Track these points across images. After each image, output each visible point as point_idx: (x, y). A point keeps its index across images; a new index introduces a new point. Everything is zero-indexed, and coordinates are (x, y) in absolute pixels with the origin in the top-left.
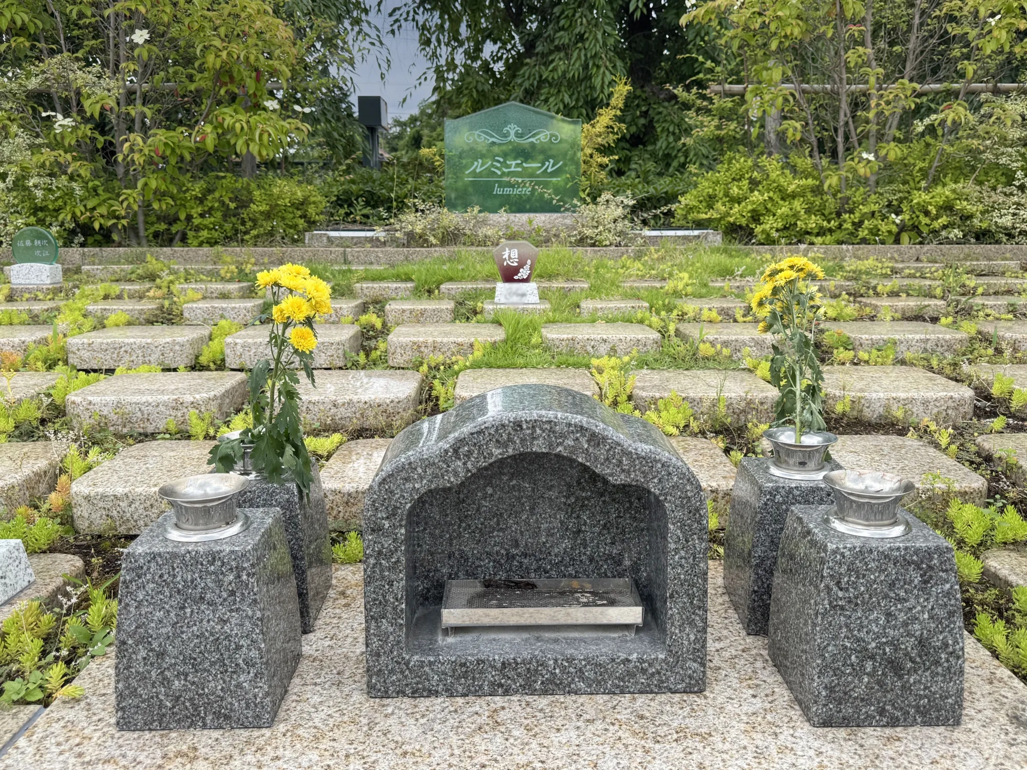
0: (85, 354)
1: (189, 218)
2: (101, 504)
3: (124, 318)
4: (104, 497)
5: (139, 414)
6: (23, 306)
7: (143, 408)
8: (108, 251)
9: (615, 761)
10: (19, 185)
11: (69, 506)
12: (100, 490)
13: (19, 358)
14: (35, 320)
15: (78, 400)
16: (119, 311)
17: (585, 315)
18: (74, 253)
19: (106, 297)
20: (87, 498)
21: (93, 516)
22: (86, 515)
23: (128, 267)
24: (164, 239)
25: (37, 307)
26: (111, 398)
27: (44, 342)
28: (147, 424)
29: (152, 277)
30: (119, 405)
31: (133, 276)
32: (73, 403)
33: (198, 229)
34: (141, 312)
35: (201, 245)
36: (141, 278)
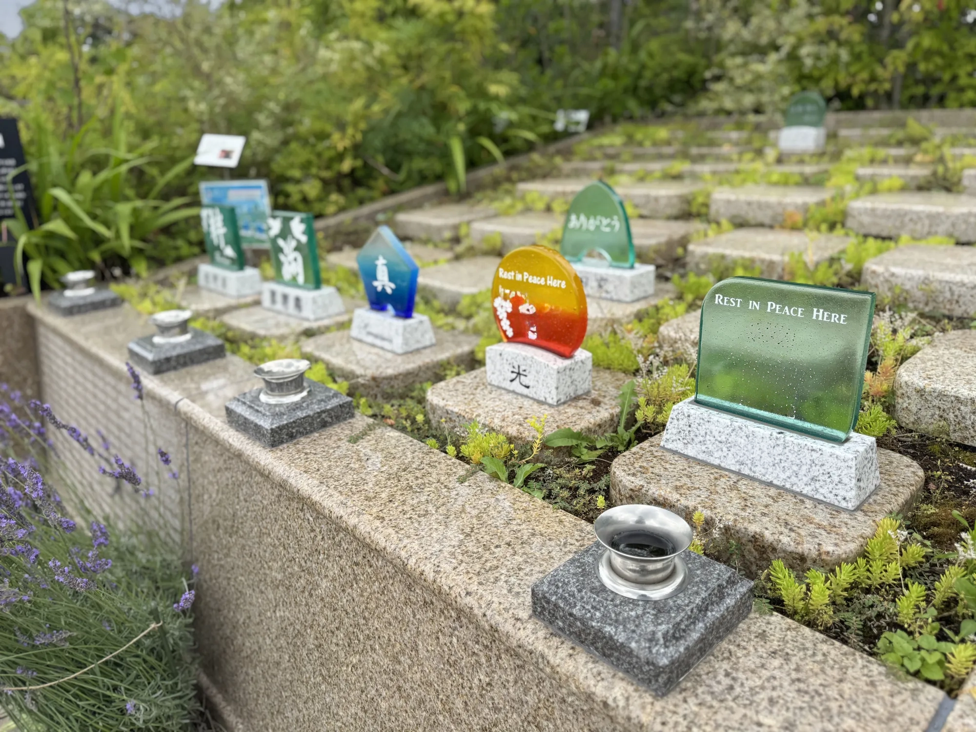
0: (866, 220)
2: (936, 402)
3: (897, 183)
4: (941, 395)
5: (948, 295)
6: (786, 169)
7: (954, 288)
8: (863, 116)
11: (892, 393)
12: (939, 387)
13: (799, 219)
14: (806, 182)
15: (880, 269)
16: (893, 175)
18: (831, 118)
19: (872, 161)
20: (921, 392)
21: (923, 413)
22: (914, 409)
23: (885, 132)
24: (924, 102)
25: (808, 169)
26: (919, 273)
27: (822, 204)
28: (955, 306)
29: (915, 142)
30: (926, 281)
31: (893, 141)
32: (874, 272)
34: (914, 178)
35: (962, 106)
36: (900, 144)
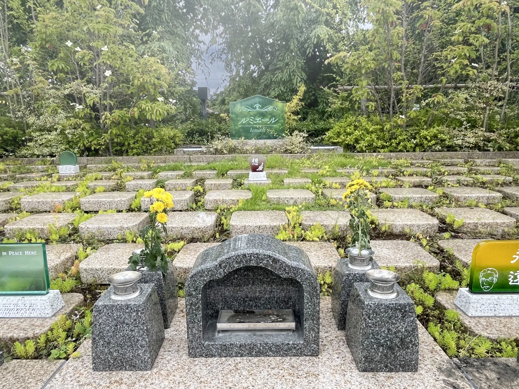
0: (87, 205)
1: (129, 144)
2: (91, 272)
3: (102, 189)
4: (92, 270)
5: (107, 232)
6: (63, 184)
7: (108, 230)
8: (97, 158)
9: (281, 386)
10: (62, 132)
11: (78, 272)
12: (90, 267)
13: (61, 207)
14: (68, 190)
15: (83, 226)
16: (101, 185)
17: (286, 186)
18: (84, 159)
19: (96, 179)
20: (85, 270)
21: (88, 277)
22: (85, 276)
23: (105, 165)
24: (119, 153)
25: (69, 184)
26: (96, 226)
27: (71, 200)
28: (110, 236)
29: (114, 170)
30: (99, 229)
31: (107, 169)
32: (82, 228)
33: (132, 149)
34: (109, 186)
35: (133, 155)
36: (110, 170)
